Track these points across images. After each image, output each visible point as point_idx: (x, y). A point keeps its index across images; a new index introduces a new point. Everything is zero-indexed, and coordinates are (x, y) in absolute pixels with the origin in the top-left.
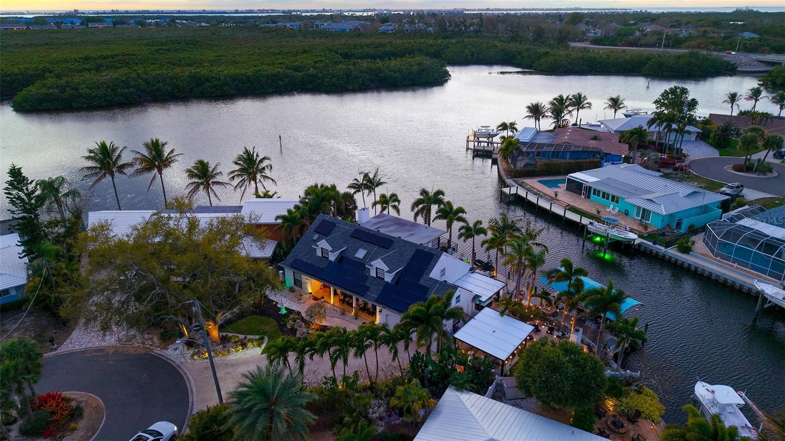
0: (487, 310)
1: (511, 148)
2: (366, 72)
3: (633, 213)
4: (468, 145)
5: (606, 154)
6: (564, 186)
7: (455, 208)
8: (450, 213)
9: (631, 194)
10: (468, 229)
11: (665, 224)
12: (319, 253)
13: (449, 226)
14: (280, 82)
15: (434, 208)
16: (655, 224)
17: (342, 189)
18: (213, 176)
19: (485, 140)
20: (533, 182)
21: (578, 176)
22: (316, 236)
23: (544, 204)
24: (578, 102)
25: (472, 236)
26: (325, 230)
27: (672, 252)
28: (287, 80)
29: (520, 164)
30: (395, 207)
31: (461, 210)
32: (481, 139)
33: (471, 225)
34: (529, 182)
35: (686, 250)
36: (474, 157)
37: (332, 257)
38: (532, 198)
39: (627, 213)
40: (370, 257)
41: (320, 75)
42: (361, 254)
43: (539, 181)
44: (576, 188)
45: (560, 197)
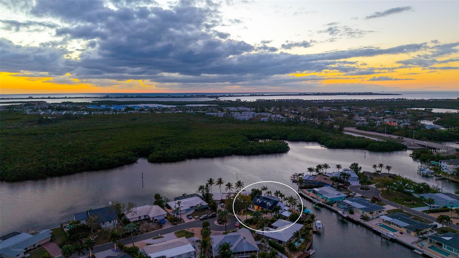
0: (286, 211)
1: (301, 181)
2: (258, 148)
3: (325, 198)
4: (291, 178)
5: (326, 184)
6: (312, 191)
7: (283, 195)
8: (282, 196)
9: (325, 194)
10: (285, 199)
11: (331, 200)
12: (257, 201)
13: (282, 198)
14: (229, 152)
15: (279, 194)
16: (328, 201)
17: (260, 190)
18: (231, 186)
19: (296, 177)
20: (305, 190)
21: (315, 189)
22: (256, 199)
23: (306, 195)
24: (326, 166)
25: (286, 200)
26: (258, 197)
27: (329, 206)
28: (231, 151)
29: (303, 185)
30: (271, 194)
31: (284, 195)
32: (295, 177)
33: (286, 198)
34: (304, 190)
35: (332, 206)
36: (293, 182)
37: (260, 202)
38: (303, 194)
39: (324, 198)
40: (267, 202)
41: (242, 149)
42: (265, 202)
43: (307, 190)
44: (314, 192)
45: (310, 194)
